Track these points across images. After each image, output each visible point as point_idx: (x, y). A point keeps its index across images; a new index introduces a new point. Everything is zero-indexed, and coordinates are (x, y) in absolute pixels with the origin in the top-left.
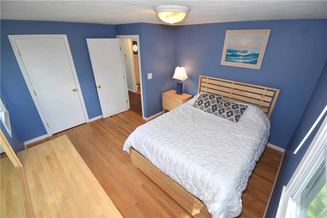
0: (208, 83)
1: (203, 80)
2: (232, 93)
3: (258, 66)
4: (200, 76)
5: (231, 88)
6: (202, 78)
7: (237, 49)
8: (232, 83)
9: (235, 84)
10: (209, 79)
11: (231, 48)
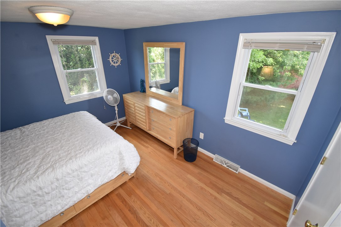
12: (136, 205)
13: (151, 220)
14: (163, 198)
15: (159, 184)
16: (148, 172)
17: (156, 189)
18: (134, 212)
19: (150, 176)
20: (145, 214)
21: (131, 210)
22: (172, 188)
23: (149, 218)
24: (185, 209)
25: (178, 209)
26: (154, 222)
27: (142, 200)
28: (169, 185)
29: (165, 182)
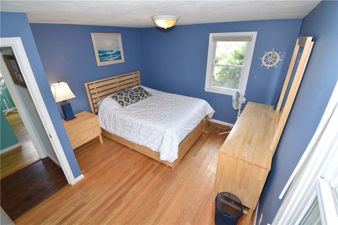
0: (97, 88)
1: (91, 87)
2: (119, 86)
3: (123, 60)
4: (86, 85)
5: (115, 83)
6: (89, 86)
7: (105, 49)
8: (115, 78)
9: (117, 78)
10: (96, 83)
11: (100, 50)
12: (145, 180)
13: (132, 194)
14: (153, 199)
15: (169, 191)
16: (181, 177)
17: (162, 191)
18: (138, 180)
19: (177, 180)
20: (137, 188)
21: (141, 177)
22: (166, 205)
23: (134, 192)
24: (142, 223)
25: (141, 216)
26: (130, 197)
27: (150, 182)
28: (168, 201)
29: (172, 197)
